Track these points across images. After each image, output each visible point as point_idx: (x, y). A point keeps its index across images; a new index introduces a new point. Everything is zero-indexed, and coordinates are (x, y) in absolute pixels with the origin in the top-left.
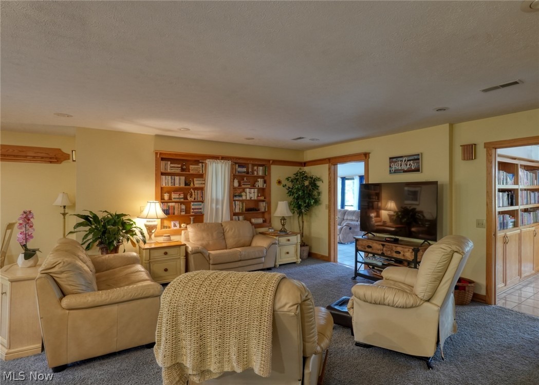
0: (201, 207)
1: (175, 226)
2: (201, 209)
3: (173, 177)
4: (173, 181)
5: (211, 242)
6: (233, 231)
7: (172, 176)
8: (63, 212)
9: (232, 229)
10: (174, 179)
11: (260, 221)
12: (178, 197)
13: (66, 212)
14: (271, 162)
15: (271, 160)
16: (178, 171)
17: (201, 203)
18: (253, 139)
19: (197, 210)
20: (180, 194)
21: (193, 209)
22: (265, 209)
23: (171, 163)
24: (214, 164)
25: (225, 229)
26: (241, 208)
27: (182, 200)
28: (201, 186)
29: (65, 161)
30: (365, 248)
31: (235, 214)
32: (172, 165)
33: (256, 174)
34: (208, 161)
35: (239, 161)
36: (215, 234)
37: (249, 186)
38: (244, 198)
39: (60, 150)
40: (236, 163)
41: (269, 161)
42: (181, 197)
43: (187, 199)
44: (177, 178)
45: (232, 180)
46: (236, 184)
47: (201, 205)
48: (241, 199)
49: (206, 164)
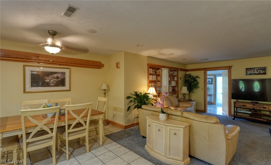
0: (160, 89)
2: (160, 90)
4: (153, 77)
7: (152, 75)
8: (104, 92)
13: (106, 92)
14: (179, 69)
15: (179, 68)
16: (154, 73)
18: (186, 59)
21: (158, 90)
22: (177, 90)
23: (152, 69)
25: (170, 99)
26: (171, 90)
28: (161, 80)
29: (103, 68)
30: (241, 107)
31: (170, 93)
32: (153, 70)
33: (175, 75)
34: (163, 69)
37: (173, 80)
39: (100, 62)
41: (178, 69)
42: (155, 85)
45: (169, 77)
46: (170, 79)
47: (160, 88)
48: (171, 86)
49: (162, 70)
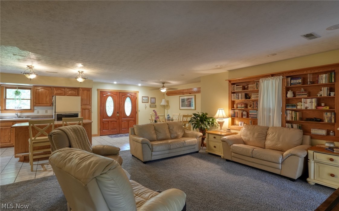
0: (255, 113)
1: (241, 124)
2: (256, 115)
3: (238, 94)
4: (238, 96)
5: (251, 139)
6: (273, 135)
9: (273, 133)
10: (238, 95)
11: (323, 132)
12: (240, 106)
16: (241, 90)
17: (256, 111)
19: (253, 116)
20: (242, 105)
21: (251, 115)
22: (331, 120)
24: (266, 81)
25: (268, 132)
26: (294, 116)
27: (243, 108)
28: (256, 99)
31: (288, 122)
32: (237, 87)
34: (261, 80)
35: (292, 74)
36: (256, 134)
37: (306, 96)
38: (299, 107)
40: (287, 77)
42: (242, 106)
43: (248, 108)
44: (240, 94)
45: (285, 92)
46: (290, 95)
48: (295, 108)
49: (259, 82)
